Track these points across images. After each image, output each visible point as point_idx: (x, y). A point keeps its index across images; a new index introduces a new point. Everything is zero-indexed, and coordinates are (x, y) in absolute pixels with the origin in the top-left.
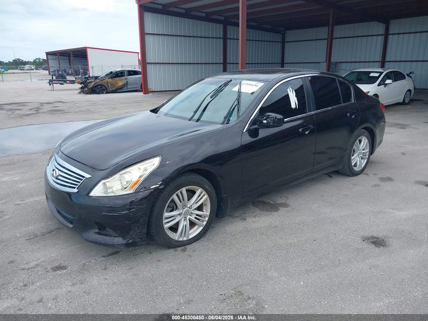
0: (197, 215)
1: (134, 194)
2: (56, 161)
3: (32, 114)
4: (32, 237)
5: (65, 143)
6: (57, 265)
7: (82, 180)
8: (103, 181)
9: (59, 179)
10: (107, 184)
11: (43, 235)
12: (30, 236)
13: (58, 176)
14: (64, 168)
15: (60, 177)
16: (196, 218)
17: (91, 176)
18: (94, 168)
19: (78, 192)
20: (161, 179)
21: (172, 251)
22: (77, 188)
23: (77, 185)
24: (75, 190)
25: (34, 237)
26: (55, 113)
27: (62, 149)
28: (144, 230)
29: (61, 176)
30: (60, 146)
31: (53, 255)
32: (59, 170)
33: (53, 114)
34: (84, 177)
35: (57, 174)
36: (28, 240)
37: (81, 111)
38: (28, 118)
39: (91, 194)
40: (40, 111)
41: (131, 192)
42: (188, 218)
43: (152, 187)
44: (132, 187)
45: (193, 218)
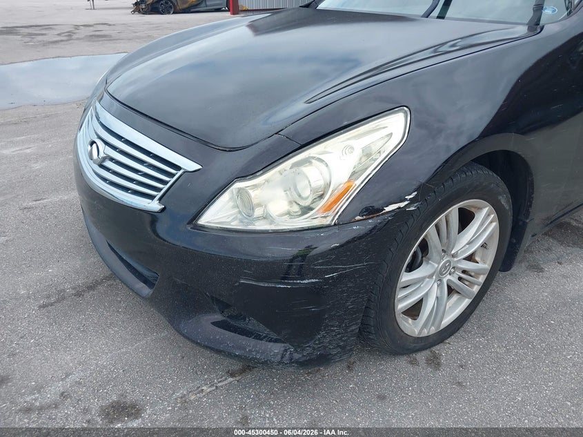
0: (464, 272)
1: (335, 230)
2: (98, 119)
3: (62, 41)
4: (53, 300)
5: (116, 74)
6: (115, 398)
7: (173, 175)
8: (238, 185)
9: (108, 169)
10: (253, 193)
11: (78, 294)
12: (48, 297)
13: (104, 159)
14: (119, 138)
15: (108, 164)
16: (460, 279)
17: (198, 167)
18: (206, 143)
19: (163, 210)
20: (416, 184)
21: (402, 362)
22: (160, 199)
23: (158, 190)
24: (155, 206)
25: (58, 301)
26: (96, 39)
27: (111, 89)
28: (353, 328)
29: (112, 159)
30: (106, 82)
31: (104, 361)
32: (106, 143)
33: (93, 41)
34: (178, 168)
35: (102, 155)
36: (44, 306)
37: (139, 38)
38: (55, 46)
39: (203, 221)
40: (73, 37)
41: (327, 221)
42: (445, 281)
43: (388, 209)
44: (328, 208)
45: (454, 279)
